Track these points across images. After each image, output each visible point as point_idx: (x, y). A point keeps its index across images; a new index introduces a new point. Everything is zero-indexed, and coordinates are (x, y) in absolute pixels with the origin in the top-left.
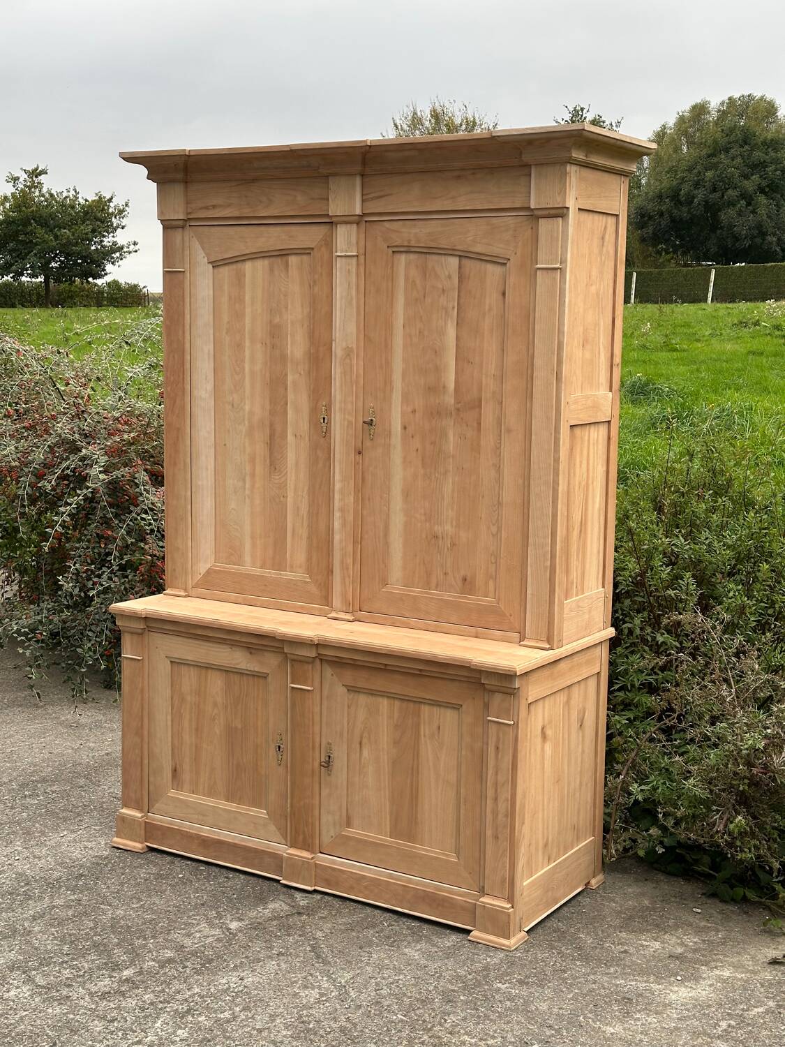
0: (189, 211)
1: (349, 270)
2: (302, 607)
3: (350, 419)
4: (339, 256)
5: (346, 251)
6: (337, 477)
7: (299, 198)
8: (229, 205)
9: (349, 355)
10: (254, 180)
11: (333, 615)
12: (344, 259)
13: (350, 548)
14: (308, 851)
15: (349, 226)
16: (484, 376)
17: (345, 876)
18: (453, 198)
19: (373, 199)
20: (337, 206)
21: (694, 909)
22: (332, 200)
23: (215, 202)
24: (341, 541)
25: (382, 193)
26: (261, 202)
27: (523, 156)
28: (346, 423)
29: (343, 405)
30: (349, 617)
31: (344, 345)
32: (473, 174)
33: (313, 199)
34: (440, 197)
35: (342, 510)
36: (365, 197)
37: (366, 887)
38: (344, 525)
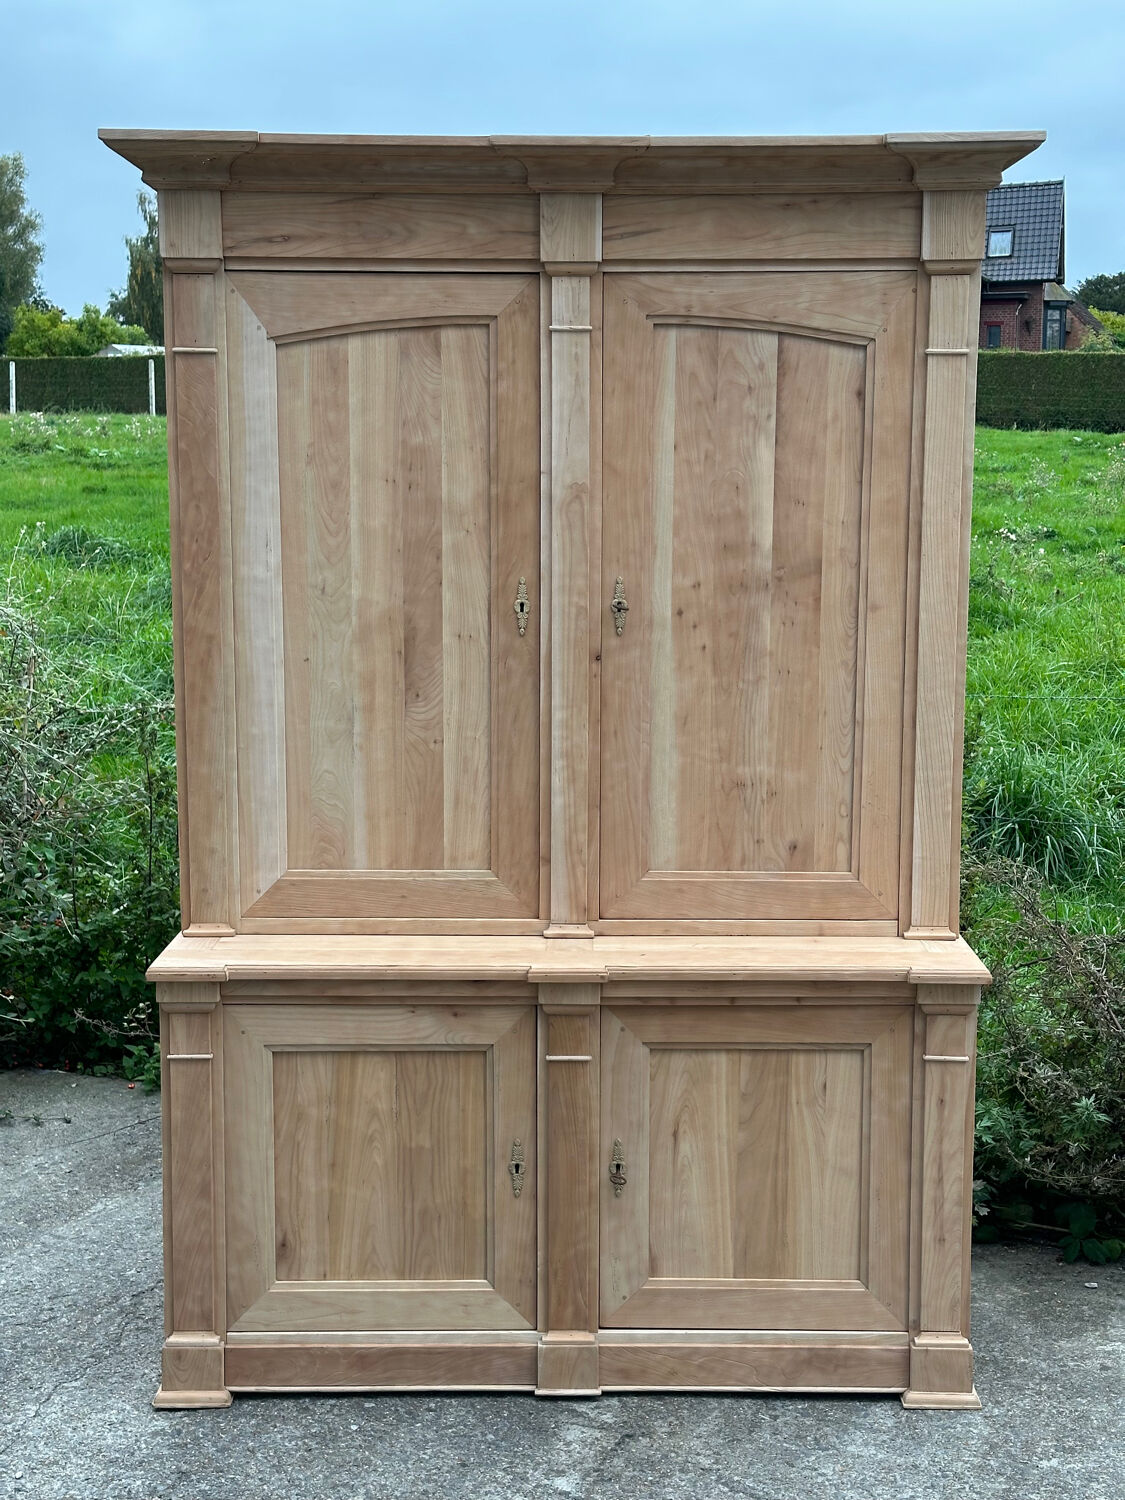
0: (229, 243)
1: (576, 354)
2: (483, 925)
3: (582, 603)
4: (556, 331)
5: (571, 323)
6: (556, 701)
7: (473, 230)
8: (321, 237)
9: (578, 497)
10: (376, 195)
11: (553, 930)
12: (566, 336)
13: (583, 819)
14: (584, 1330)
15: (575, 281)
16: (825, 524)
17: (659, 1357)
18: (777, 239)
19: (622, 236)
20: (558, 244)
21: (1087, 1284)
22: (548, 236)
23: (286, 230)
24: (566, 807)
25: (638, 228)
26: (391, 233)
27: (917, 177)
28: (574, 610)
29: (567, 580)
30: (583, 930)
31: (568, 480)
32: (815, 202)
33: (502, 232)
34: (753, 237)
35: (567, 755)
36: (607, 233)
37: (700, 1367)
38: (572, 779)
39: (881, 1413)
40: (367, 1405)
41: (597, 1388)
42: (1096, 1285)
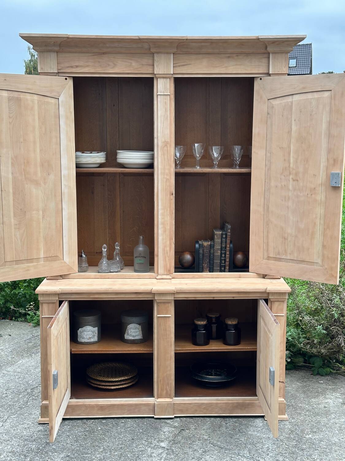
0: (59, 68)
1: (165, 102)
4: (159, 95)
5: (164, 92)
6: (160, 207)
7: (134, 64)
8: (88, 66)
9: (166, 145)
10: (104, 53)
11: (159, 277)
12: (162, 96)
13: (168, 243)
14: (169, 398)
15: (165, 79)
17: (191, 406)
18: (226, 67)
19: (179, 66)
20: (160, 69)
21: (320, 382)
22: (156, 66)
23: (77, 64)
24: (163, 239)
25: (185, 64)
26: (109, 65)
27: (268, 49)
28: (165, 180)
29: (163, 170)
30: (168, 277)
31: (163, 140)
32: (237, 56)
33: (143, 65)
34: (219, 66)
35: (163, 224)
36: (174, 65)
37: (204, 408)
38: (165, 231)
39: (259, 421)
40: (103, 422)
41: (173, 415)
42: (322, 382)
